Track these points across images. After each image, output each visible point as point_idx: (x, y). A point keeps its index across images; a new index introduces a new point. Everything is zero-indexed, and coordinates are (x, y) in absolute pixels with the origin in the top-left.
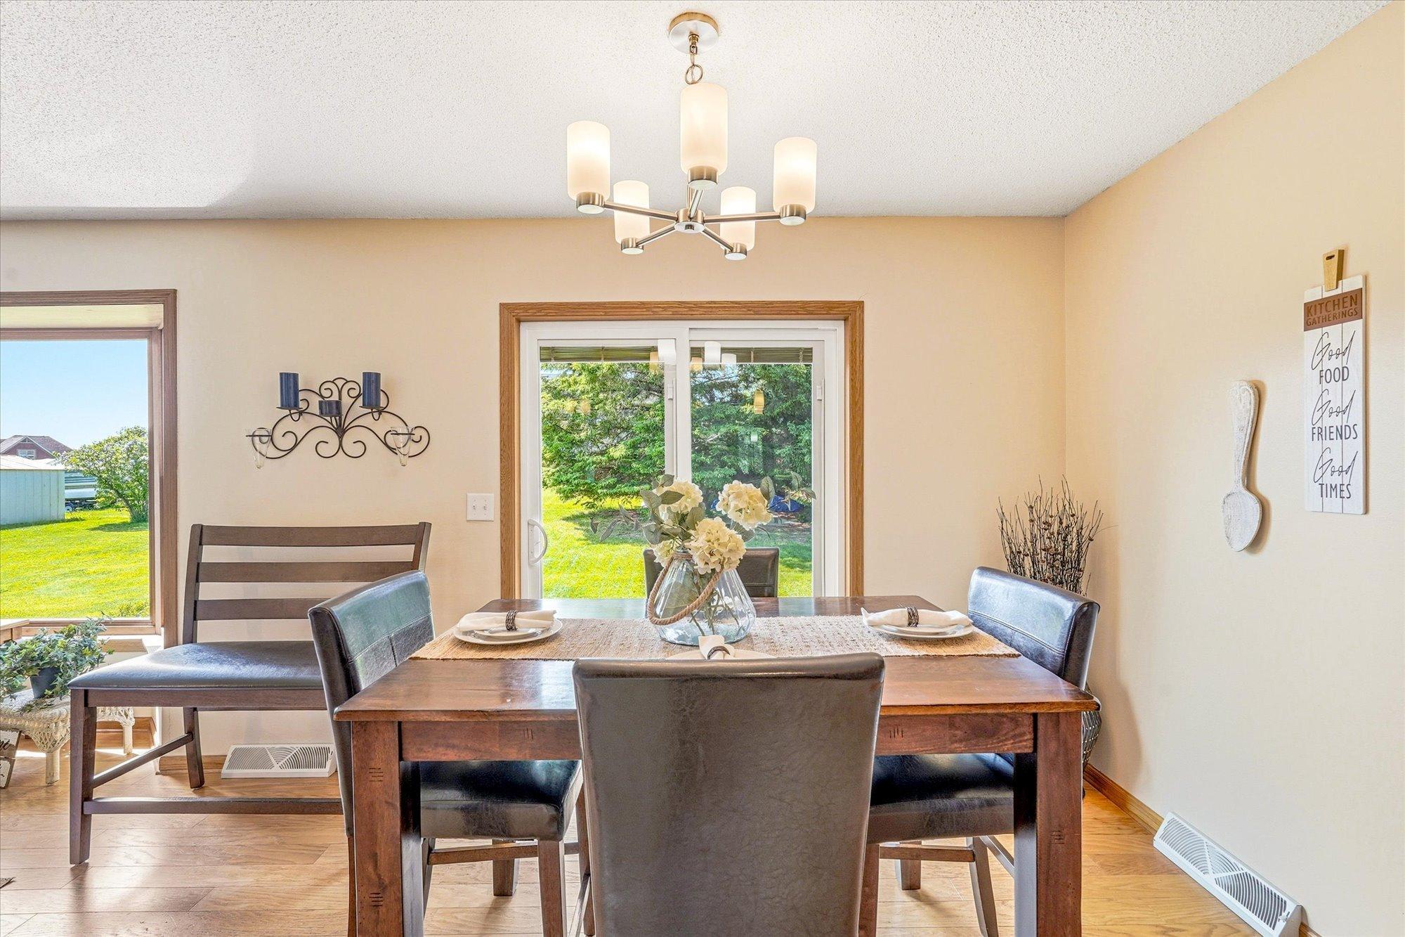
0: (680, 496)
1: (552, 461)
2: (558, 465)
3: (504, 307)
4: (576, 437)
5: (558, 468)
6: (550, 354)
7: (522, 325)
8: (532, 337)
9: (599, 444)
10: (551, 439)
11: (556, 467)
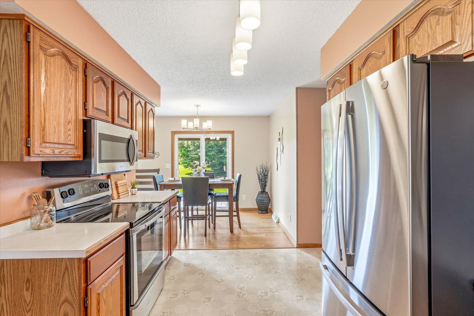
0: (196, 163)
1: (182, 156)
2: (183, 158)
3: (172, 132)
4: (189, 149)
5: (184, 159)
6: (180, 139)
7: (175, 134)
8: (177, 137)
9: (196, 152)
10: (181, 150)
11: (183, 159)
